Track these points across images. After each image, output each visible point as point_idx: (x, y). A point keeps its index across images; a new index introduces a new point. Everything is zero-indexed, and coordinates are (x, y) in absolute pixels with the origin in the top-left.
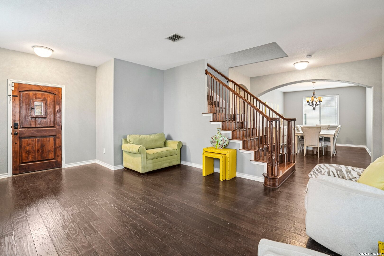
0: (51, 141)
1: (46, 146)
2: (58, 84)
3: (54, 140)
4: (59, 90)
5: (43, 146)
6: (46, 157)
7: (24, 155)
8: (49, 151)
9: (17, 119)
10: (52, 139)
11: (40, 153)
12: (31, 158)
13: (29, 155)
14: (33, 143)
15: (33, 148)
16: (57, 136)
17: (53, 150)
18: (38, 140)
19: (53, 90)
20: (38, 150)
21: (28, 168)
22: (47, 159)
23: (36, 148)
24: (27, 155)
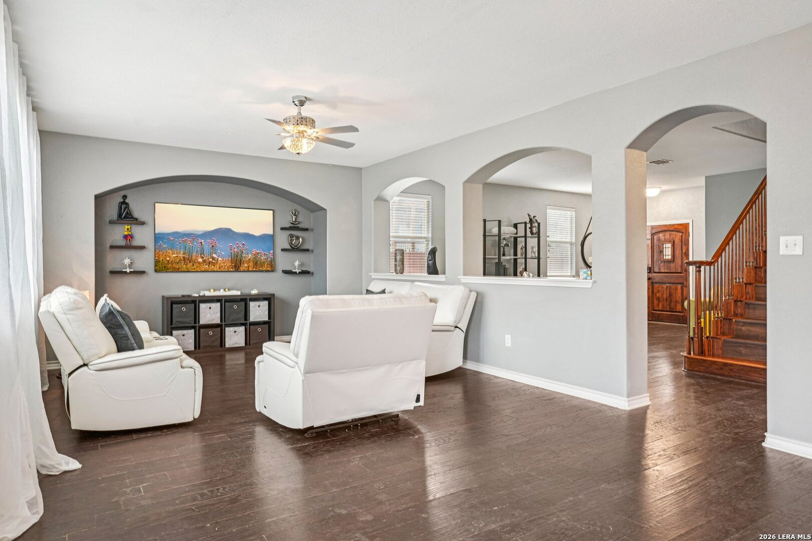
0: (678, 289)
1: (674, 295)
2: (685, 219)
3: (682, 289)
4: (686, 226)
5: (670, 295)
6: (673, 309)
7: (656, 302)
8: (676, 302)
9: (650, 263)
10: (679, 286)
11: (668, 302)
12: (660, 306)
13: (659, 302)
14: (662, 290)
15: (662, 295)
16: (685, 284)
17: (680, 301)
18: (666, 286)
19: (680, 227)
20: (667, 298)
21: (658, 317)
22: (675, 310)
23: (665, 296)
24: (657, 303)
